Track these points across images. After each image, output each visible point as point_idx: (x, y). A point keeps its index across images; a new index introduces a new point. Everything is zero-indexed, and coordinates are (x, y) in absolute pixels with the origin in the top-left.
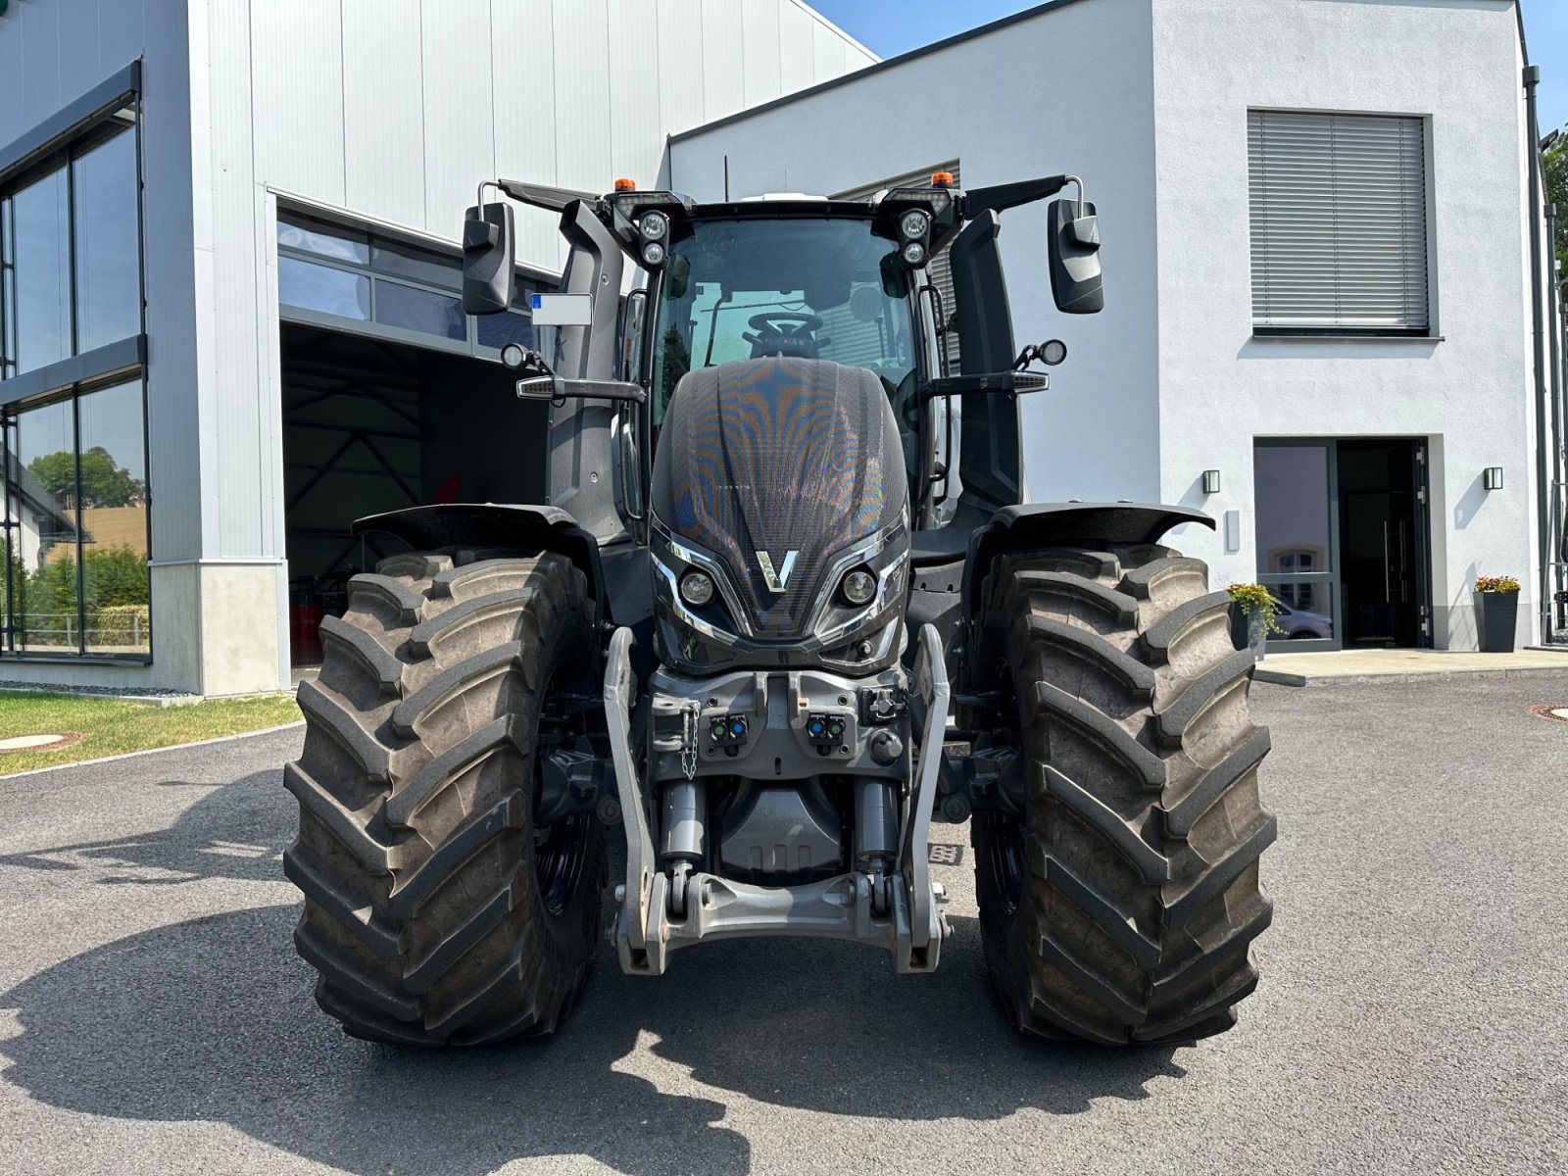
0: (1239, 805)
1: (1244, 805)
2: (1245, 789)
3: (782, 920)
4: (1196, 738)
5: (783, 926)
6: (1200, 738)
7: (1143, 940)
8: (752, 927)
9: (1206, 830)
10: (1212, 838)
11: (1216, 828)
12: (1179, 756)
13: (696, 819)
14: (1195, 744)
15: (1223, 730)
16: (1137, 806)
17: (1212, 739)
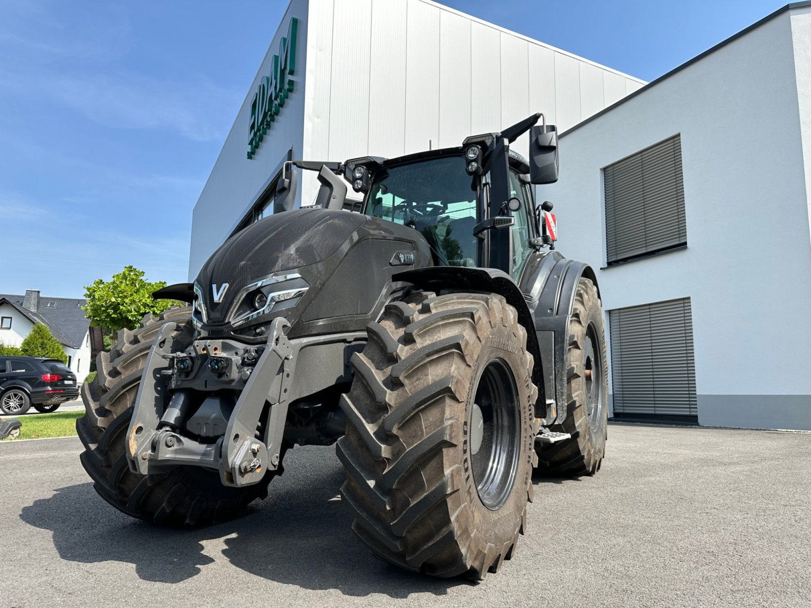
0: (431, 419)
1: (434, 419)
2: (436, 410)
3: (198, 458)
4: (414, 381)
5: (198, 461)
6: (416, 381)
7: (375, 493)
8: (186, 460)
9: (410, 431)
10: (413, 437)
11: (416, 430)
12: (402, 390)
13: (180, 410)
14: (412, 384)
15: (430, 377)
16: (377, 416)
17: (423, 381)
